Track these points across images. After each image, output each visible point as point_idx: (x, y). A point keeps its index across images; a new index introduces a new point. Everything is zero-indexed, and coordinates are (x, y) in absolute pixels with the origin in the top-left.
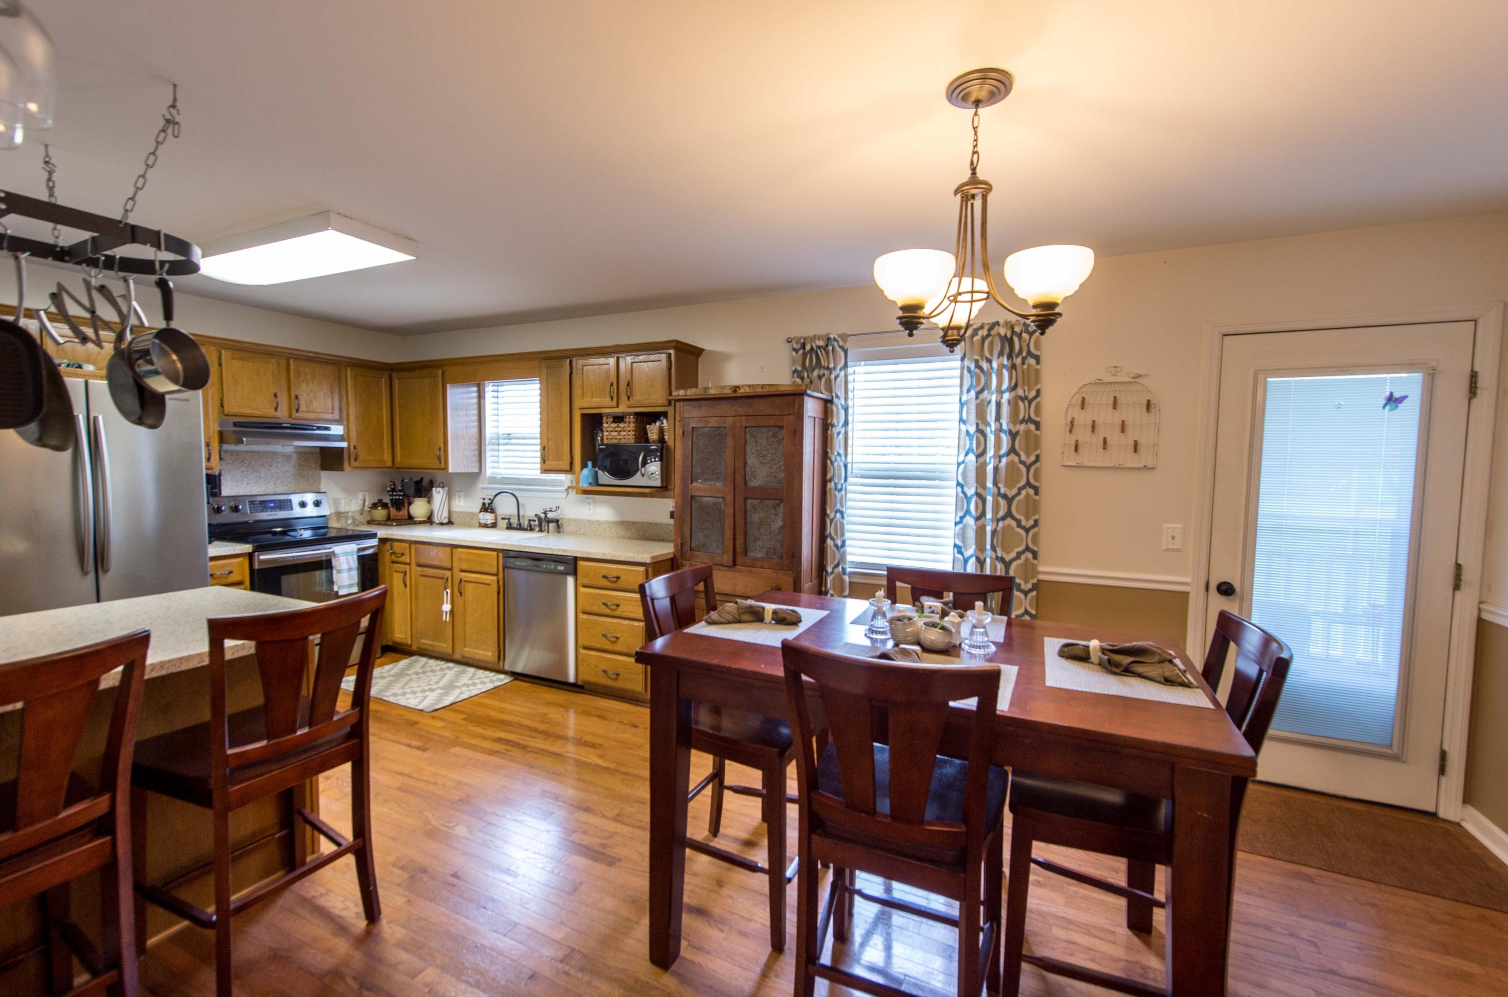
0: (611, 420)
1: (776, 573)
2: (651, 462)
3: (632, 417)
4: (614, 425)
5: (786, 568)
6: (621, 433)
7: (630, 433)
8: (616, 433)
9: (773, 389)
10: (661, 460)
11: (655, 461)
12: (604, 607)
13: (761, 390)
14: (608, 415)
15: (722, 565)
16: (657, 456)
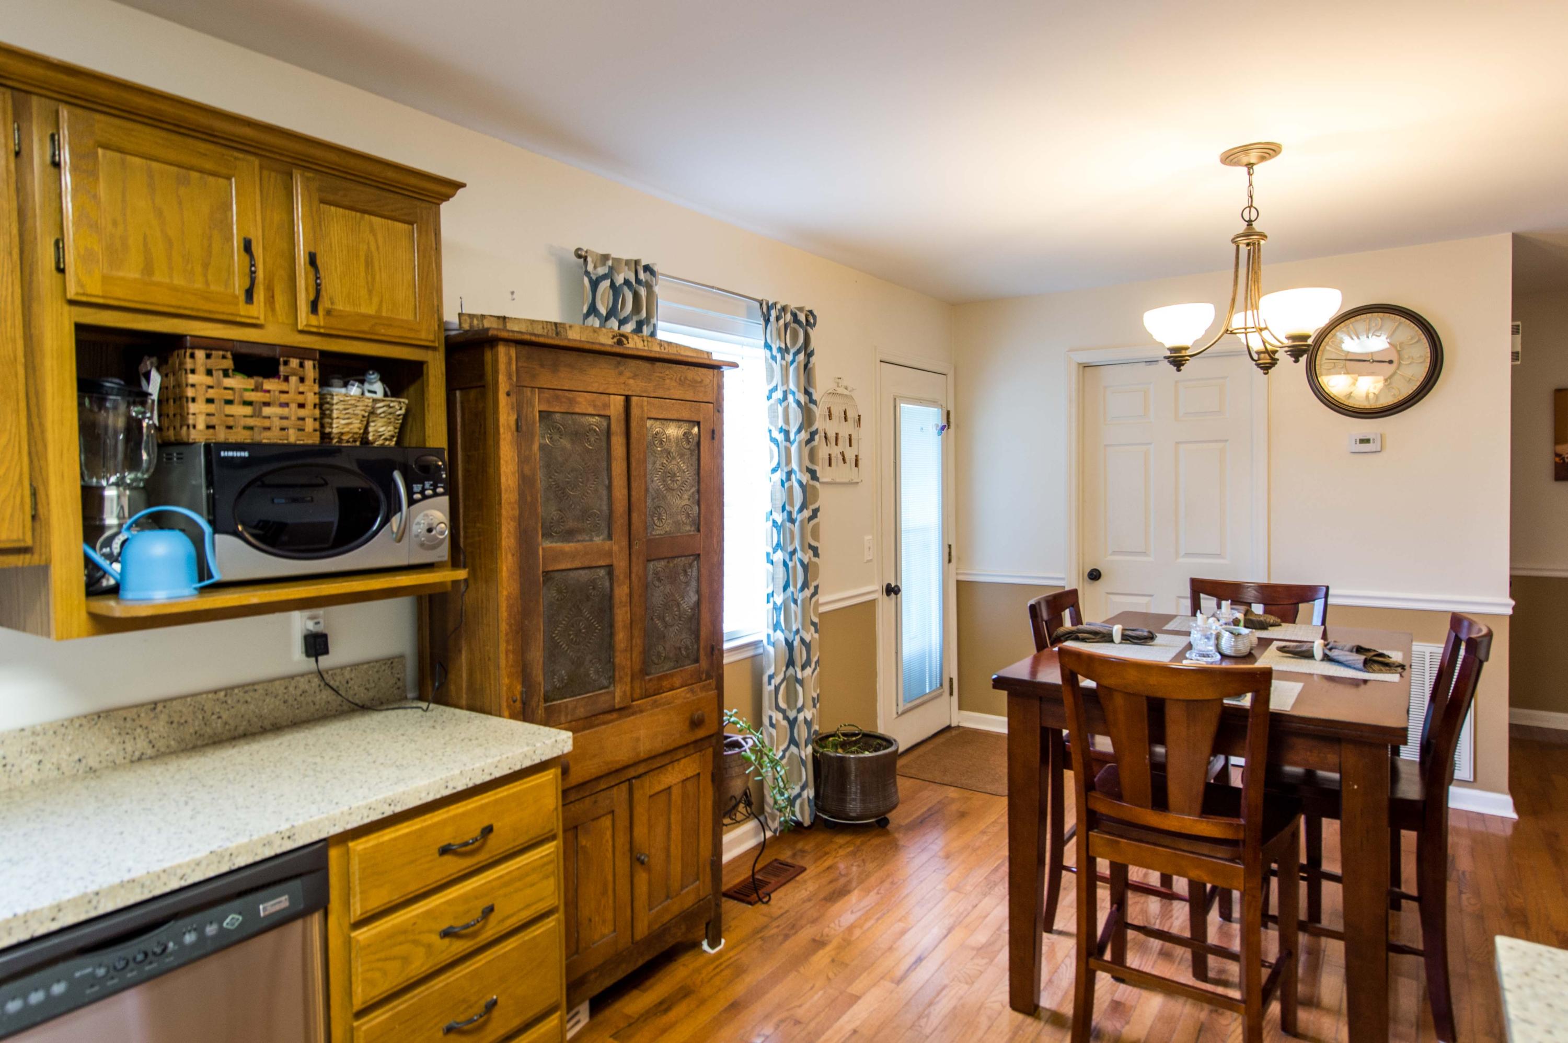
0: (229, 363)
1: (692, 691)
2: (425, 497)
3: (309, 364)
4: (237, 382)
5: (704, 676)
6: (267, 411)
7: (302, 413)
8: (248, 410)
9: (673, 351)
10: (451, 492)
11: (436, 494)
12: (447, 941)
13: (657, 349)
14: (211, 345)
15: (612, 710)
16: (442, 480)
